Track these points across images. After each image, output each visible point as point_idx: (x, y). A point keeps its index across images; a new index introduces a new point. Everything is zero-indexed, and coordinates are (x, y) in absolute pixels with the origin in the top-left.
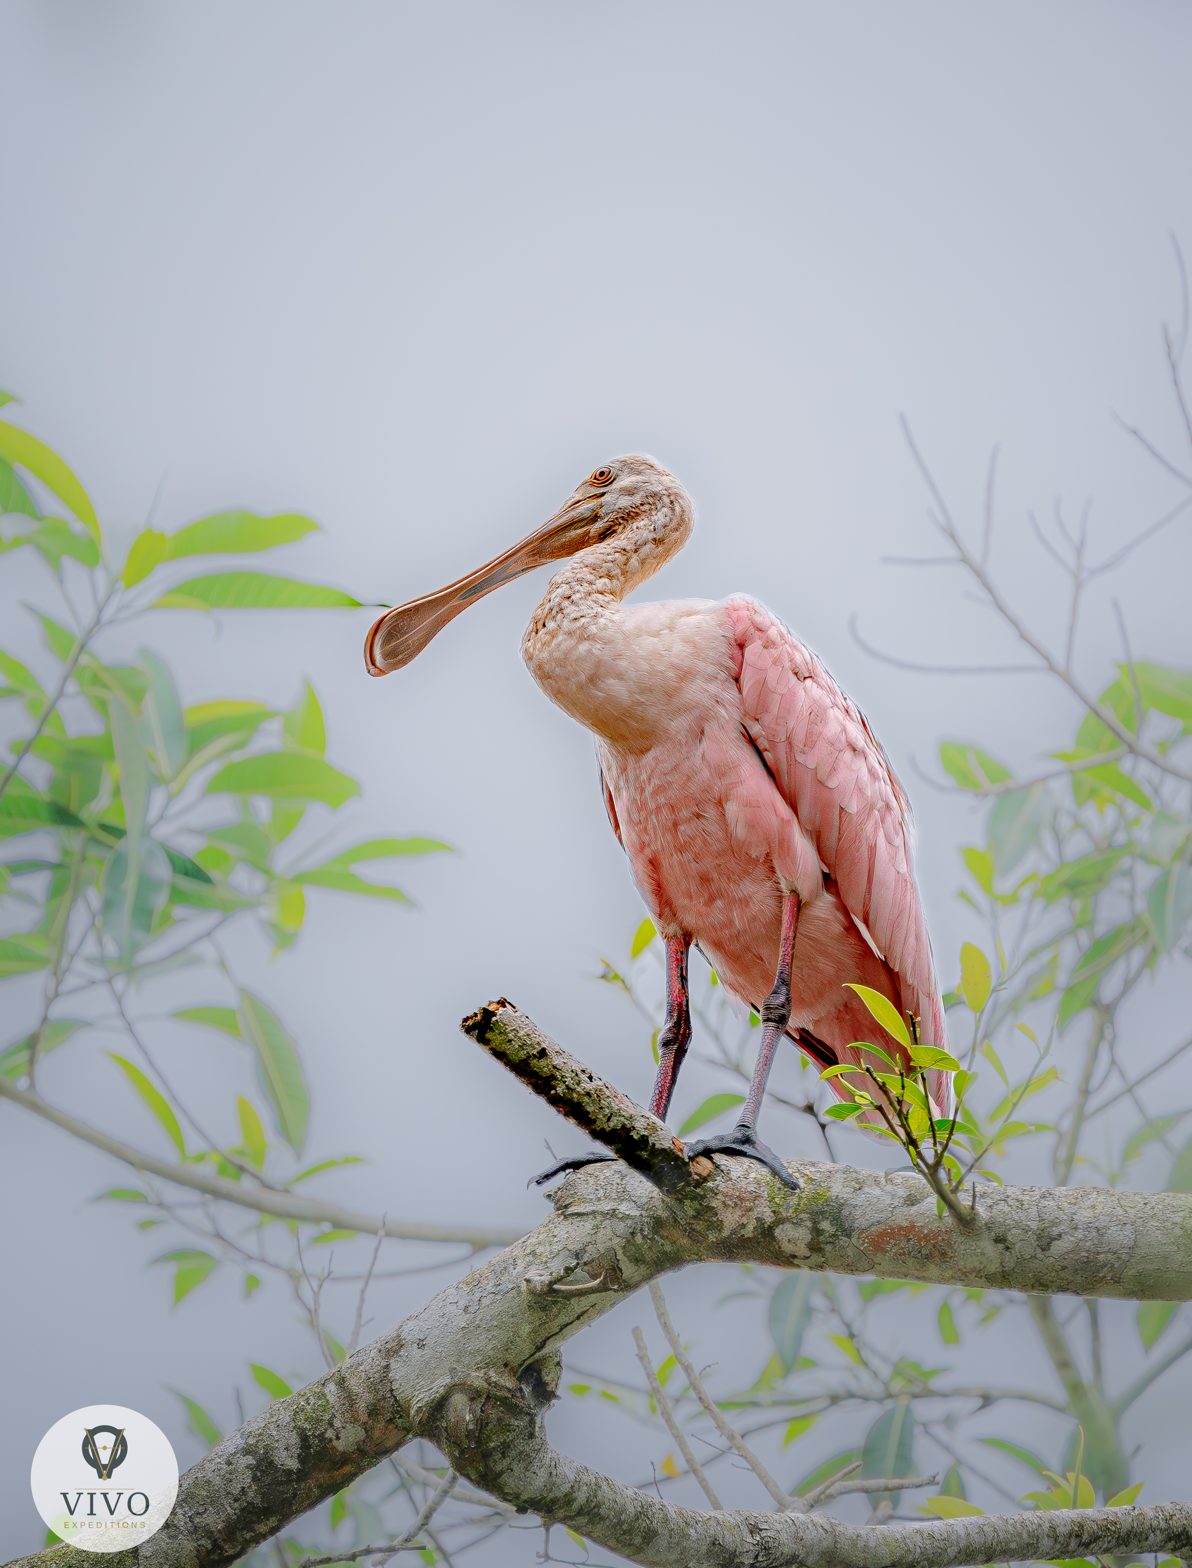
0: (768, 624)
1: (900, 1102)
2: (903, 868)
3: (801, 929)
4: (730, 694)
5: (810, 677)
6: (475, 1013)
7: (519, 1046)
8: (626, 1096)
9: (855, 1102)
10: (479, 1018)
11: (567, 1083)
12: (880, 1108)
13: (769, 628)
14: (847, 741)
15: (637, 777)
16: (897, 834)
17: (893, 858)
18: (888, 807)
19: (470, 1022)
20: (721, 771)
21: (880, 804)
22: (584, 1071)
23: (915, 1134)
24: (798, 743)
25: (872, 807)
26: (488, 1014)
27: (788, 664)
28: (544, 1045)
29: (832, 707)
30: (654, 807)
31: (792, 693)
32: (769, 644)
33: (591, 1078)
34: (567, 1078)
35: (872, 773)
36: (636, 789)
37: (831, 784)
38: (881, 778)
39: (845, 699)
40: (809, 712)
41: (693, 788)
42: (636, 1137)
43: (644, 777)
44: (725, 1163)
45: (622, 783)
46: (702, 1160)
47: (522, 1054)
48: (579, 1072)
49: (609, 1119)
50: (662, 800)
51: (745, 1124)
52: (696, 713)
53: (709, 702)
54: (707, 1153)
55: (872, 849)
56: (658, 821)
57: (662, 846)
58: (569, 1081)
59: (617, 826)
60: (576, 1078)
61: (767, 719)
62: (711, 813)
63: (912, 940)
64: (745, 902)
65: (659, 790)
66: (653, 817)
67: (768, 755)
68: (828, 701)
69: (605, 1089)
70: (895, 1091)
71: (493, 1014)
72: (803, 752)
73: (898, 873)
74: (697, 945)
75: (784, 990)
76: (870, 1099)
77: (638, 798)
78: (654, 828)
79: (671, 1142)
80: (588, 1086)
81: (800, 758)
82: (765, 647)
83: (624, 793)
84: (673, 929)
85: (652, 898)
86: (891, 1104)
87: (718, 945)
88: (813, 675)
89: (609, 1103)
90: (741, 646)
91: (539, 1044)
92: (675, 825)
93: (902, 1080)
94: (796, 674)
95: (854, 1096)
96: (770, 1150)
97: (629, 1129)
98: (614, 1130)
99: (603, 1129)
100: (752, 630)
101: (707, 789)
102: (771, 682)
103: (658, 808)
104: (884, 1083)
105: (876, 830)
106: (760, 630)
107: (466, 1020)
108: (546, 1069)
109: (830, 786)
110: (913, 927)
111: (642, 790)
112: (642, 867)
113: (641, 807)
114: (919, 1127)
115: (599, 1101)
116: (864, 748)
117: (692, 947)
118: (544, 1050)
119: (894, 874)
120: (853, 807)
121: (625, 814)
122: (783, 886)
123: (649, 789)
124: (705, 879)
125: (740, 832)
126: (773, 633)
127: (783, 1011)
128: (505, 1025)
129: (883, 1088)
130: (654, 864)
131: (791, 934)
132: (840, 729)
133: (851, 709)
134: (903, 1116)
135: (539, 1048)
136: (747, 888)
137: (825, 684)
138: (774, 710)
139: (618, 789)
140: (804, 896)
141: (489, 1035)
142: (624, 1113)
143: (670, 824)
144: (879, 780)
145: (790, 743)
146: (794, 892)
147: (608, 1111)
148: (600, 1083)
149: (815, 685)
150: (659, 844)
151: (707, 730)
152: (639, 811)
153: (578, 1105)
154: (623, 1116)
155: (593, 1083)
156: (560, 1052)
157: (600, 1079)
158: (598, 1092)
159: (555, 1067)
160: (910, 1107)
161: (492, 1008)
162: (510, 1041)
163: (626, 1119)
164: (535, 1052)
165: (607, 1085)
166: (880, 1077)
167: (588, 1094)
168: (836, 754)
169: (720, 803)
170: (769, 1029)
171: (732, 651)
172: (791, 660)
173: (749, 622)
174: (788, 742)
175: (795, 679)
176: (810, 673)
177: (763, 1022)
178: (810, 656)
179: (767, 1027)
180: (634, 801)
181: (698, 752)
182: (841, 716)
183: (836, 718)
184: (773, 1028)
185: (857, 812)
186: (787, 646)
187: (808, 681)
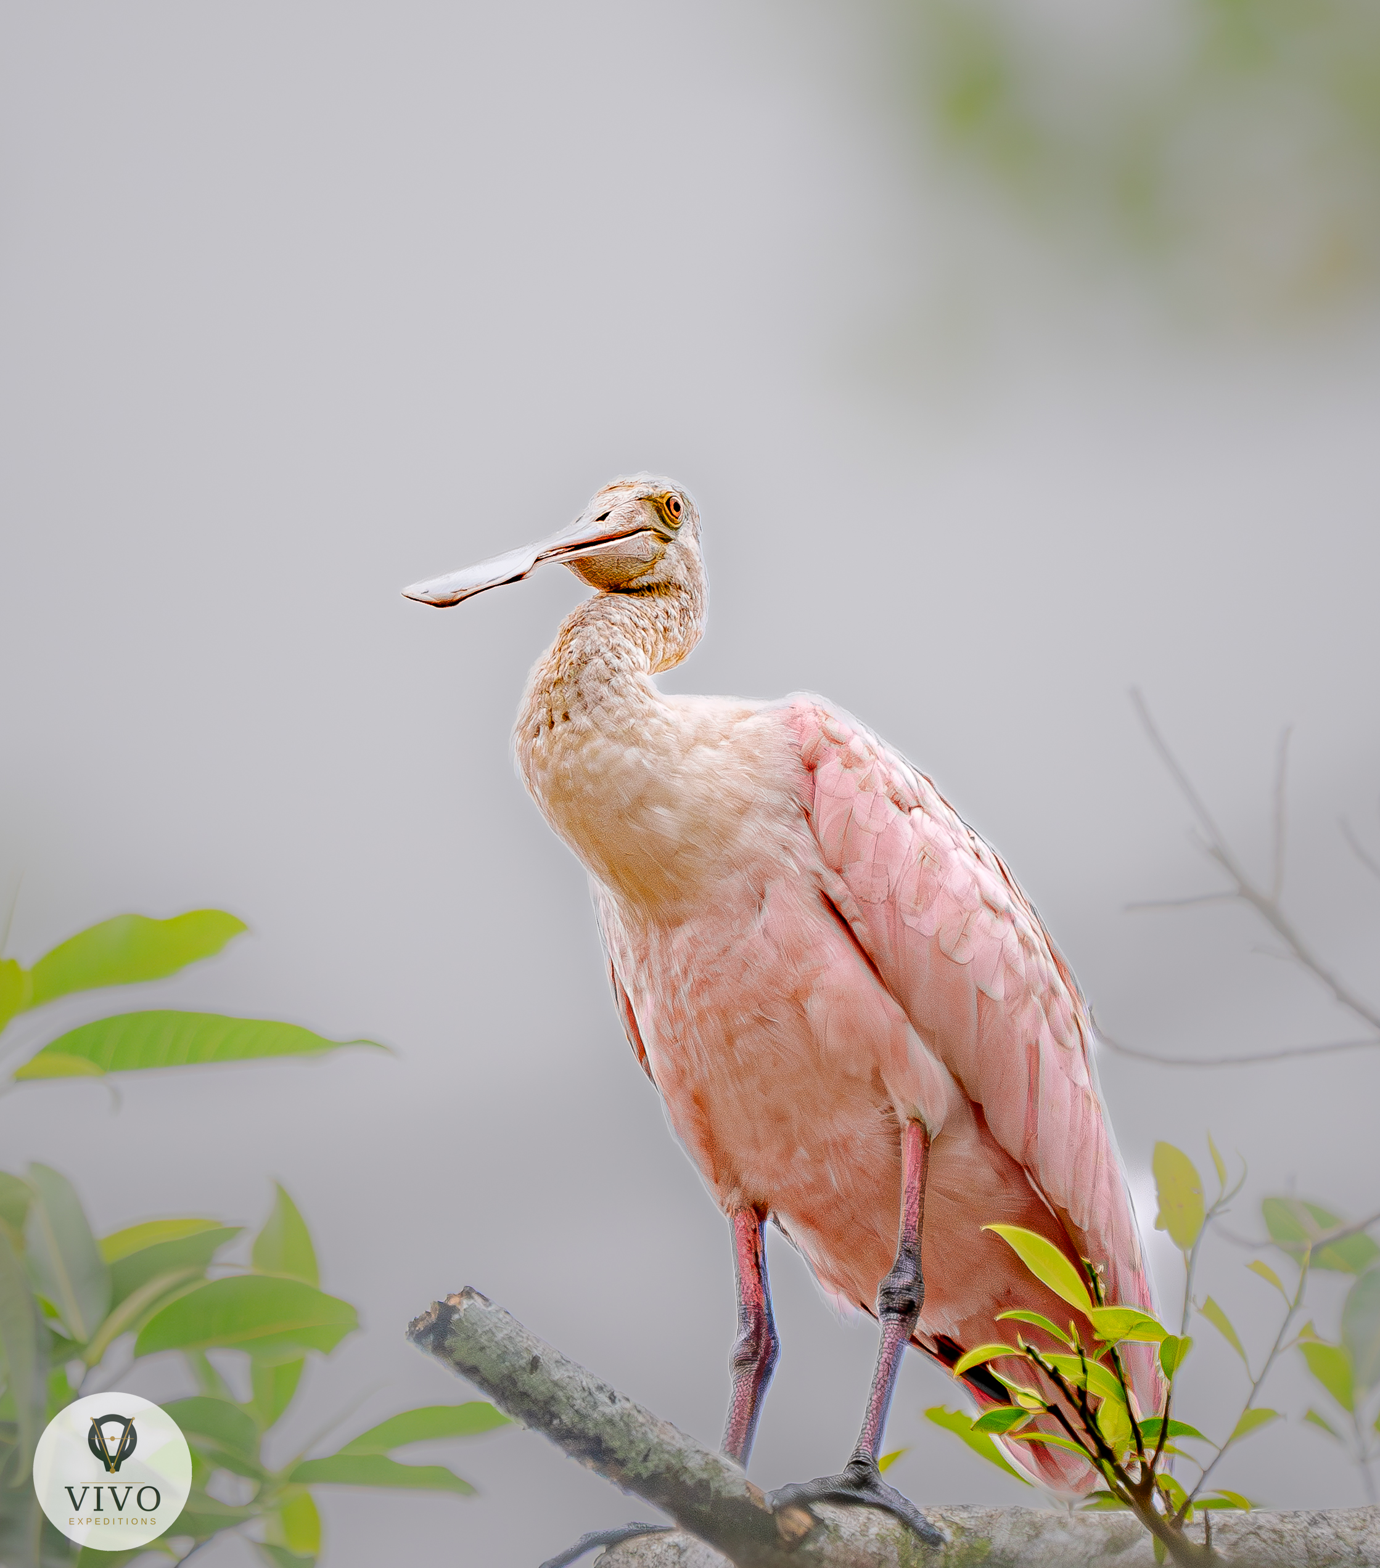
0: (849, 732)
1: (1082, 1394)
2: (1082, 1080)
3: (933, 1180)
4: (802, 837)
5: (919, 806)
6: (427, 1312)
7: (498, 1355)
8: (670, 1422)
9: (1016, 1403)
10: (434, 1317)
11: (576, 1408)
12: (1054, 1410)
13: (851, 738)
14: (982, 898)
15: (665, 971)
16: (1070, 1031)
17: (1066, 1065)
18: (1053, 991)
19: (421, 1326)
20: (795, 952)
21: (1041, 988)
22: (600, 1388)
23: (1110, 1441)
24: (905, 899)
25: (1027, 991)
26: (446, 1311)
27: (883, 789)
28: (536, 1352)
29: (956, 849)
30: (694, 1013)
31: (892, 830)
32: (851, 761)
33: (613, 1398)
34: (576, 1399)
35: (1023, 941)
36: (665, 989)
37: (962, 956)
38: (1039, 949)
40: (921, 856)
41: (752, 981)
42: (690, 1482)
43: (677, 969)
44: (831, 1514)
45: (643, 981)
46: (793, 1511)
47: (504, 1368)
48: (593, 1390)
49: (646, 1458)
50: (705, 1001)
51: (860, 1459)
52: (753, 867)
53: (771, 850)
54: (803, 1502)
55: (1034, 1051)
56: (701, 1036)
57: (710, 1072)
58: (579, 1404)
59: (642, 1052)
60: (589, 1398)
61: (858, 871)
62: (783, 1015)
63: (1103, 1185)
64: (843, 1146)
65: (703, 985)
66: (695, 1030)
67: (858, 927)
68: (948, 841)
69: (635, 1413)
70: (1071, 1376)
71: (453, 1309)
72: (914, 913)
73: (1075, 1085)
74: (776, 1221)
75: (909, 1265)
76: (1040, 1398)
77: (669, 1002)
78: (696, 1045)
79: (743, 1487)
80: (610, 1410)
81: (910, 921)
82: (847, 766)
83: (648, 997)
84: (735, 1198)
86: (1069, 1396)
87: (808, 1219)
88: (922, 804)
89: (645, 1434)
90: (811, 768)
91: (528, 1351)
92: (730, 1039)
93: (1083, 1360)
94: (897, 803)
96: (899, 1492)
97: (679, 1471)
98: (656, 1474)
99: (639, 1474)
100: (824, 741)
101: (774, 981)
102: (860, 816)
103: (701, 1017)
104: (1055, 1369)
105: (1037, 1024)
106: (837, 742)
107: (414, 1324)
108: (542, 1388)
109: (957, 959)
110: (1105, 1166)
111: (675, 990)
112: (681, 1105)
113: (676, 1016)
114: (1115, 1432)
115: (629, 1431)
116: (1008, 906)
117: (769, 1224)
118: (537, 1359)
119: (1068, 1087)
120: (998, 990)
121: (653, 1032)
122: (902, 1115)
123: (685, 988)
124: (779, 1118)
125: (832, 1040)
126: (856, 745)
127: (911, 1296)
128: (473, 1324)
129: (1055, 1376)
130: (699, 1101)
131: (917, 1184)
132: (970, 880)
133: (983, 852)
134: (1088, 1416)
135: (528, 1357)
136: (846, 1122)
137: (941, 817)
138: (868, 855)
139: (637, 991)
140: (934, 1131)
141: (449, 1342)
142: (669, 1448)
143: (722, 1039)
144: (1036, 953)
145: (893, 903)
146: (916, 1120)
147: (642, 1446)
148: (628, 1405)
149: (927, 817)
150: (705, 1070)
151: (769, 891)
152: (672, 1022)
153: (598, 1440)
154: (668, 1452)
155: (618, 1406)
156: (563, 1361)
157: (628, 1400)
158: (625, 1417)
159: (556, 1384)
160: (1098, 1400)
161: (452, 1302)
162: (482, 1349)
163: (673, 1456)
164: (523, 1362)
165: (639, 1408)
166: (1049, 1359)
167: (611, 1422)
168: (966, 915)
169: (797, 999)
170: (892, 1324)
171: (799, 778)
172: (888, 783)
173: (820, 731)
174: (891, 900)
175: (896, 809)
176: (918, 801)
177: (882, 1313)
178: (915, 776)
179: (888, 1320)
180: (664, 1007)
181: (757, 925)
182: (970, 861)
183: (963, 863)
184: (896, 1326)
185: (1006, 998)
186: (880, 764)
187: (917, 812)
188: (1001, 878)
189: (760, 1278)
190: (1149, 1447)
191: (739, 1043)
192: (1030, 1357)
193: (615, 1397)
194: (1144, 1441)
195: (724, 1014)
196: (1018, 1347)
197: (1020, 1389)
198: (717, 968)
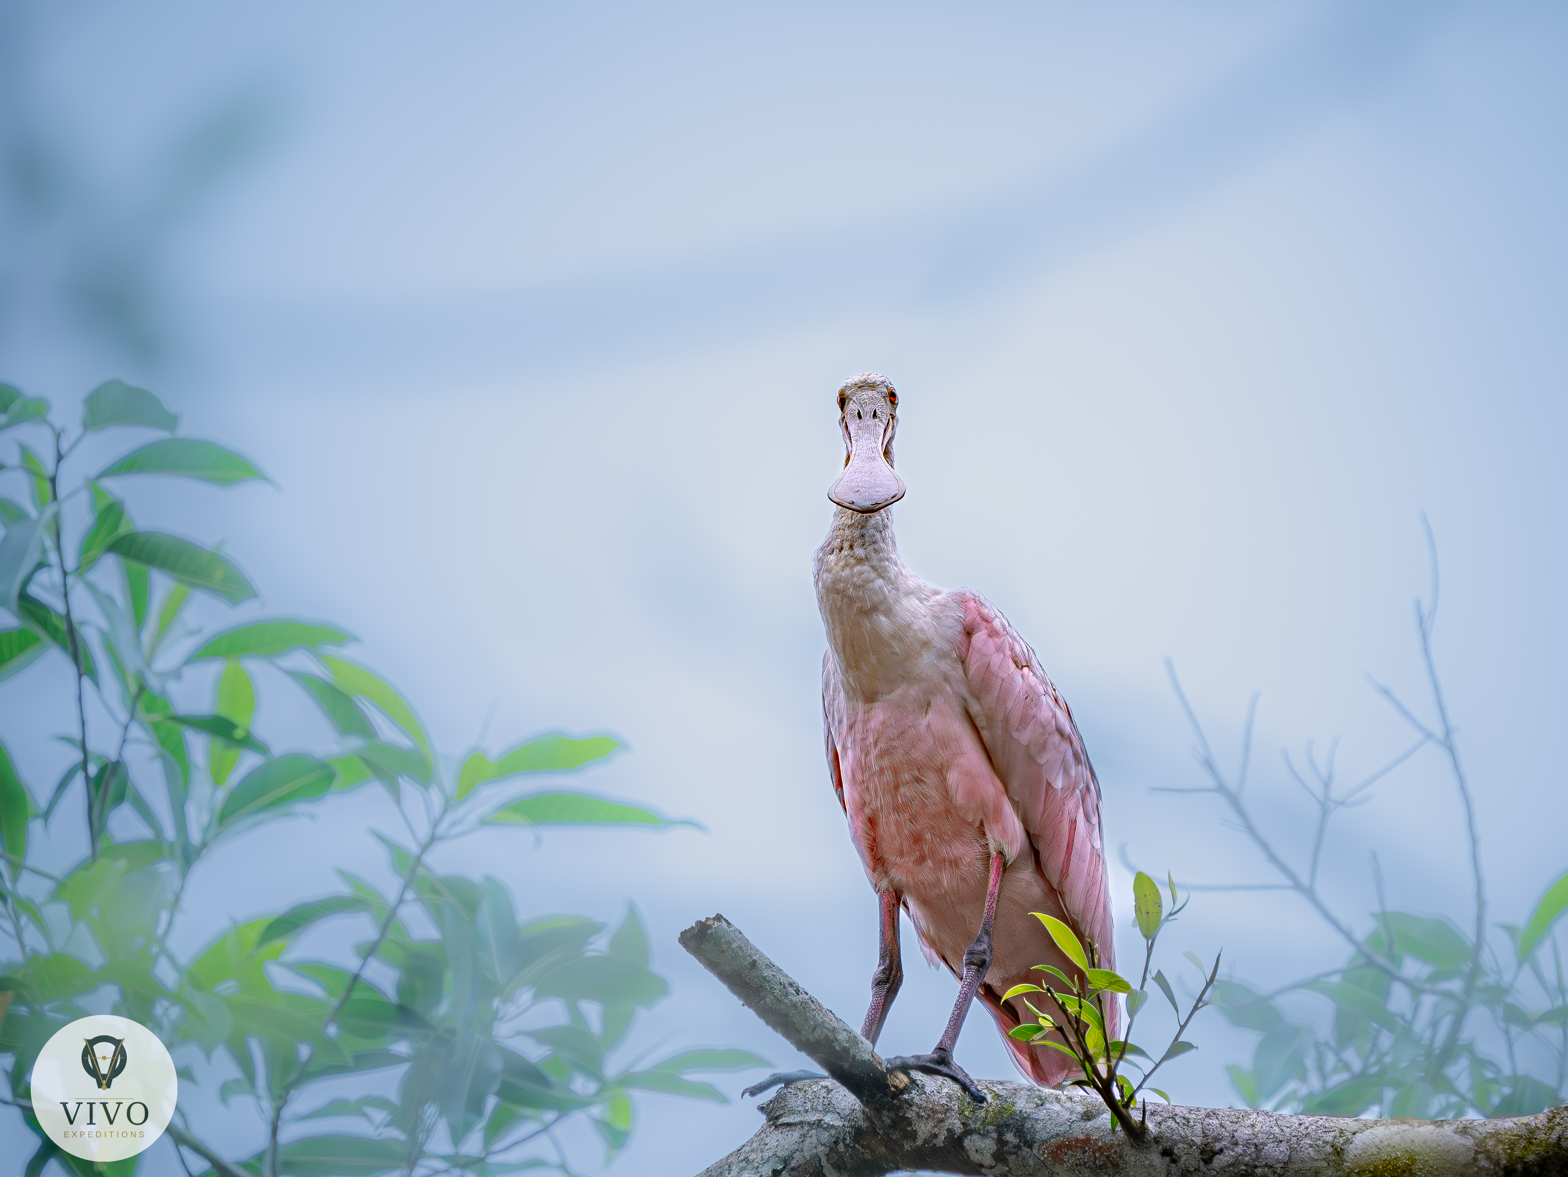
0: (993, 616)
1: (1078, 1020)
2: (1097, 845)
3: (1006, 891)
4: (957, 674)
5: (1027, 666)
6: (693, 927)
7: (732, 957)
8: (831, 1011)
9: (1038, 1023)
10: (696, 931)
11: (775, 995)
12: (1060, 1029)
13: (993, 619)
14: (1056, 725)
15: (864, 739)
16: (1094, 814)
17: (1090, 834)
18: (1088, 789)
19: (687, 935)
20: (944, 742)
21: (1082, 786)
22: (791, 985)
23: (1091, 1051)
24: (1014, 721)
26: (705, 927)
27: (1009, 653)
28: (755, 958)
29: (1044, 695)
30: (877, 769)
31: (1011, 678)
32: (993, 633)
33: (797, 992)
34: (775, 989)
36: (862, 751)
37: (1042, 760)
39: (1054, 690)
40: (1025, 697)
42: (837, 1048)
43: (871, 739)
44: (921, 1078)
45: (848, 745)
46: (898, 1073)
47: (735, 965)
48: (786, 985)
49: (813, 1031)
50: (885, 762)
51: (942, 1047)
52: (924, 685)
53: (937, 677)
54: (905, 1068)
55: (1073, 823)
56: (879, 782)
57: (881, 805)
58: (777, 993)
59: (839, 784)
60: (783, 990)
61: (988, 701)
62: (931, 778)
64: (955, 863)
65: (885, 752)
66: (876, 779)
67: (985, 734)
68: (1041, 689)
69: (810, 1001)
70: (1072, 1009)
71: (710, 927)
72: (1018, 730)
73: (1093, 848)
75: (986, 939)
76: (1052, 1021)
77: (863, 759)
78: (876, 788)
79: (870, 1055)
80: (795, 999)
81: (1015, 735)
82: (990, 636)
83: (850, 753)
84: (884, 884)
85: (867, 853)
86: (1069, 1022)
88: (1029, 664)
89: (814, 1016)
90: (969, 634)
91: (750, 956)
92: (897, 787)
93: (1080, 1000)
94: (1016, 663)
95: (1037, 1018)
96: (962, 1069)
97: (833, 1041)
98: (818, 1041)
99: (808, 1040)
100: (979, 619)
101: (929, 757)
102: (994, 668)
103: (882, 770)
104: (1063, 1003)
105: (1077, 808)
106: (986, 621)
107: (683, 933)
108: (756, 980)
109: (1037, 762)
111: (867, 753)
112: (860, 824)
113: (865, 768)
114: (1095, 1045)
115: (805, 1013)
116: (1070, 733)
118: (755, 961)
119: (1090, 847)
120: (1058, 784)
121: (849, 773)
122: (993, 850)
123: (874, 752)
124: (918, 839)
125: (959, 798)
126: (997, 624)
127: (984, 958)
128: (719, 937)
129: (1062, 1008)
130: (872, 822)
131: (996, 891)
132: (1051, 715)
133: (1059, 699)
134: (1080, 1035)
135: (750, 960)
136: (957, 849)
137: (1038, 674)
138: (995, 691)
139: (844, 748)
140: (1010, 861)
141: (705, 947)
142: (828, 1026)
143: (892, 785)
144: (1081, 764)
145: (1006, 723)
146: (1001, 853)
147: (812, 1023)
148: (806, 997)
149: (1031, 673)
150: (879, 803)
151: (933, 702)
152: (863, 771)
153: (786, 1015)
154: (827, 1028)
155: (801, 996)
156: (771, 965)
157: (807, 994)
158: (804, 1004)
159: (764, 978)
160: (1087, 1026)
161: (709, 923)
162: (723, 952)
163: (830, 1031)
164: (746, 963)
165: (813, 999)
166: (1060, 997)
167: (795, 1006)
168: (1047, 736)
169: (941, 771)
170: (971, 971)
171: (961, 638)
172: (1012, 649)
173: (977, 612)
174: (1006, 720)
175: (1014, 666)
176: (1027, 663)
177: (967, 964)
178: (1026, 647)
179: (968, 969)
180: (859, 761)
181: (924, 722)
182: (1052, 703)
183: (1048, 703)
184: (973, 973)
185: (1062, 789)
186: (1008, 637)
187: (1026, 670)
188: (1067, 715)
189: (894, 934)
190: (1114, 1058)
191: (902, 790)
192: (1049, 994)
193: (799, 991)
194: (1112, 1054)
195: (896, 772)
196: (1043, 988)
197: (1042, 1015)
198: (895, 744)
